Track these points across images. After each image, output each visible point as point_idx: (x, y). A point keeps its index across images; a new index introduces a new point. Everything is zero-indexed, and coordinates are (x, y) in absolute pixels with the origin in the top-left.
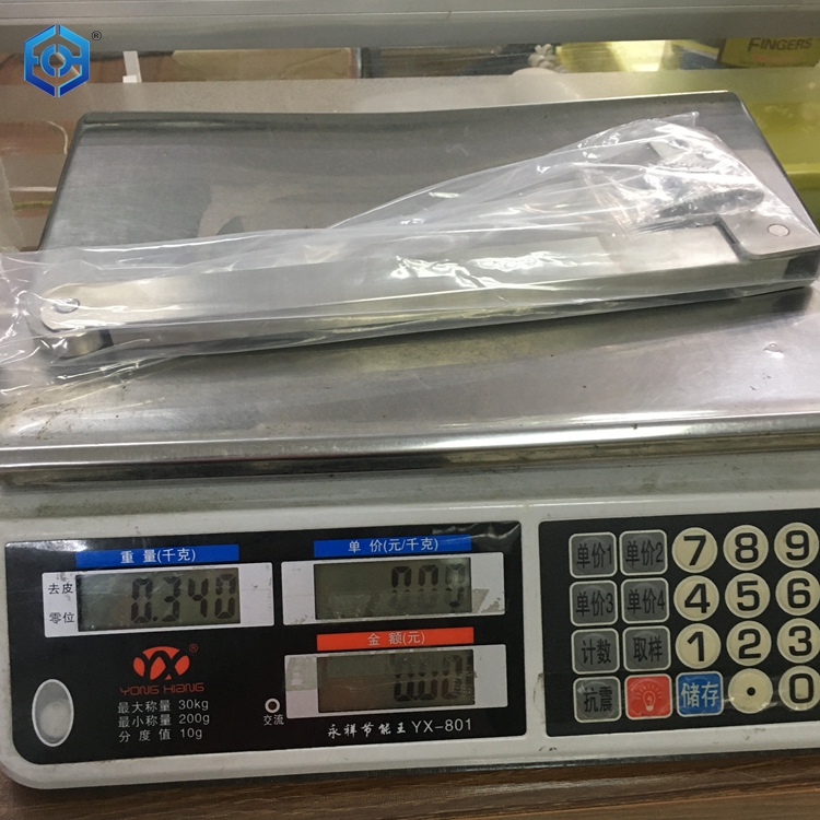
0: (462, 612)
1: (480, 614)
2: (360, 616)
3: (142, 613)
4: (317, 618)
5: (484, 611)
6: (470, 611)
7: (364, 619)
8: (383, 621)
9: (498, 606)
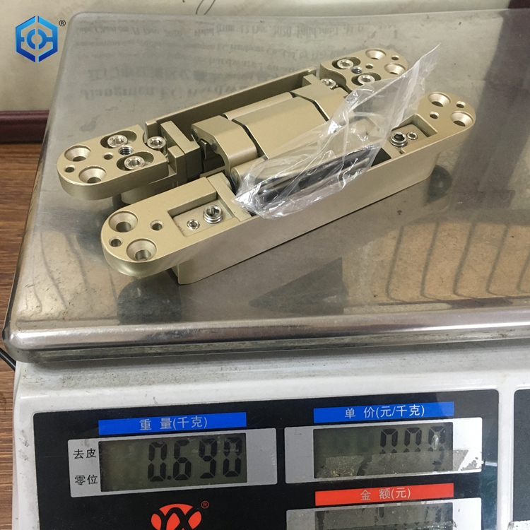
0: (444, 470)
1: (459, 472)
2: (354, 475)
3: (157, 473)
4: (315, 477)
5: (463, 469)
6: (451, 470)
7: (358, 478)
8: (374, 479)
9: (476, 465)
